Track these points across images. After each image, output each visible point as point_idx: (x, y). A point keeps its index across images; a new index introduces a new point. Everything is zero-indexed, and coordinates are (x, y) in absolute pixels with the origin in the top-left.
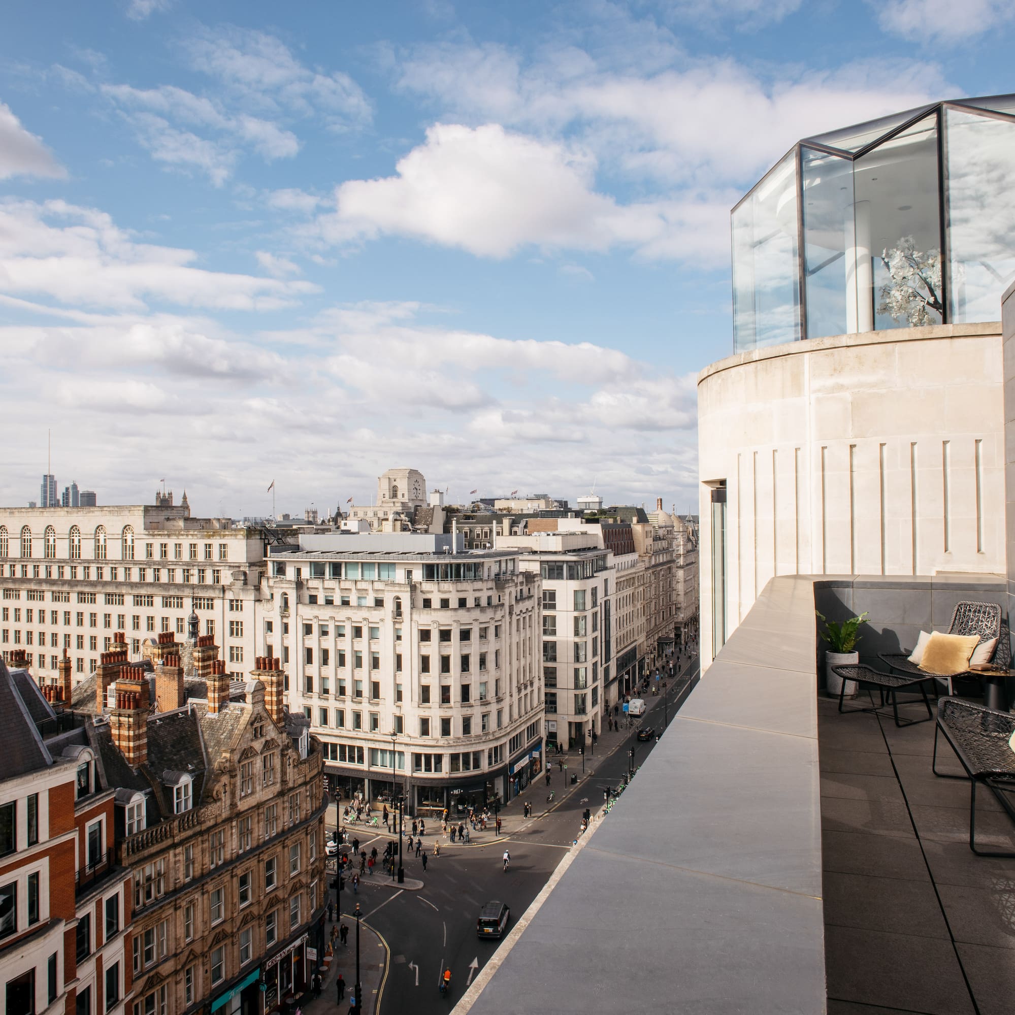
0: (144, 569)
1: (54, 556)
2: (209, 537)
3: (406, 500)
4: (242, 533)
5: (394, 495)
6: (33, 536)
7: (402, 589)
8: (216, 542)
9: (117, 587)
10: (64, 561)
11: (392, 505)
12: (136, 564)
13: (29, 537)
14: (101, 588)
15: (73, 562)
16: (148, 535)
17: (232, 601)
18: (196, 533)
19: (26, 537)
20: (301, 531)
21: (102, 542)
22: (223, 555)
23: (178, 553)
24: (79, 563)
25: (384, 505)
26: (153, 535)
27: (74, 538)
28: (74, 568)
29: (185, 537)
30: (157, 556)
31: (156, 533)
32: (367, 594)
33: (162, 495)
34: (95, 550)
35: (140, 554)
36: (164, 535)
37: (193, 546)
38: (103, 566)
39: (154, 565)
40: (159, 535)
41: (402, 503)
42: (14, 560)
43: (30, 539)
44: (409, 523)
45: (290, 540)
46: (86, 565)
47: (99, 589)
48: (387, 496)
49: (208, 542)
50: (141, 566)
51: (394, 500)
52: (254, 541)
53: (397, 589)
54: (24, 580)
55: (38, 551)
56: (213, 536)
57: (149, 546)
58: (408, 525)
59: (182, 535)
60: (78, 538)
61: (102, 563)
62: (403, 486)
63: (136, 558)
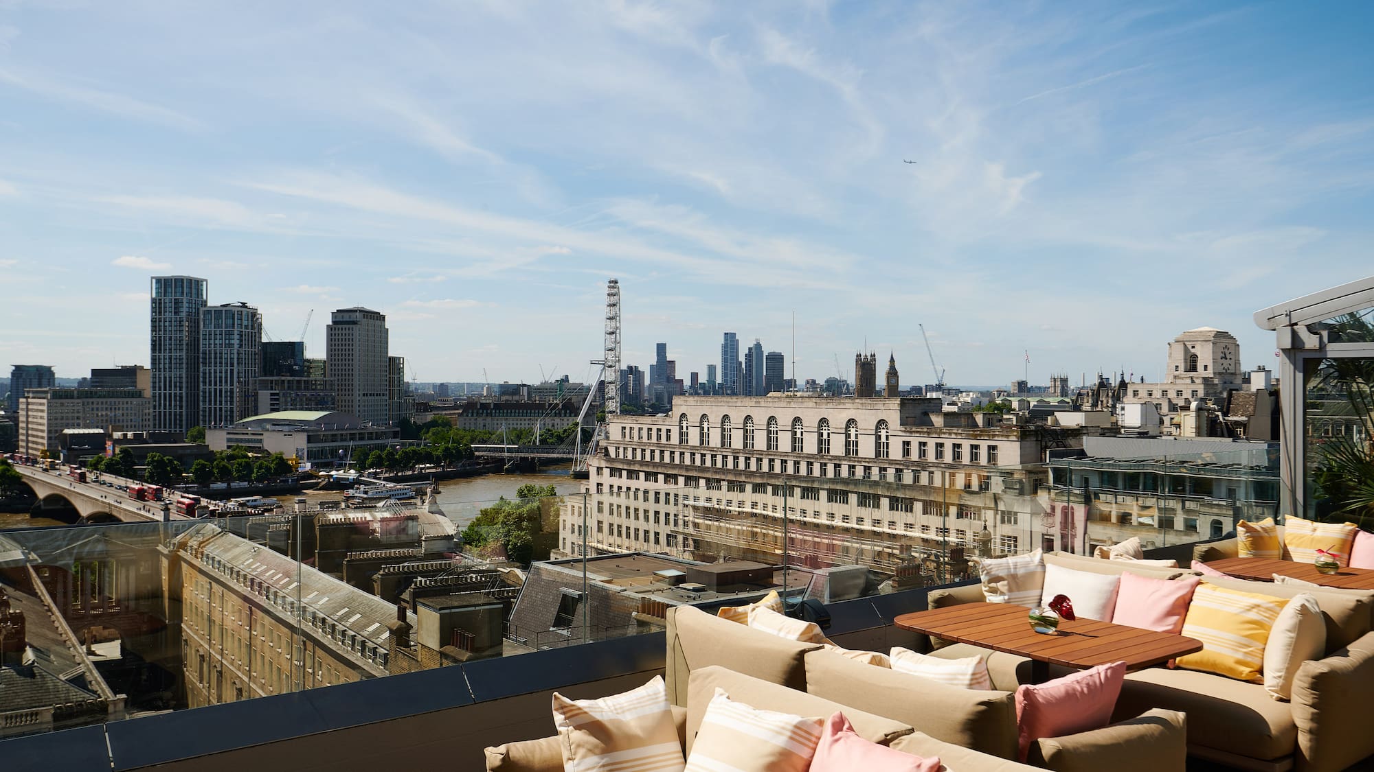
0: (901, 470)
1: (802, 450)
2: (975, 437)
3: (1209, 373)
4: (1015, 434)
5: (1193, 368)
6: (780, 428)
7: (1224, 512)
8: (984, 445)
9: (870, 486)
10: (813, 456)
11: (1189, 381)
12: (892, 464)
13: (775, 429)
14: (853, 487)
15: (822, 457)
16: (905, 431)
17: (1003, 512)
18: (960, 431)
19: (772, 429)
20: (1085, 432)
21: (853, 438)
22: (992, 457)
23: (939, 454)
24: (829, 460)
25: (1179, 381)
26: (911, 432)
27: (823, 431)
28: (823, 465)
29: (947, 436)
30: (914, 456)
31: (914, 430)
32: (1175, 514)
33: (862, 358)
34: (846, 446)
35: (896, 453)
36: (924, 432)
37: (957, 446)
38: (856, 464)
39: (912, 466)
40: (917, 432)
41: (1204, 379)
42: (761, 452)
43: (777, 431)
44: (1219, 413)
45: (1072, 442)
46: (837, 462)
47: (851, 488)
48: (1182, 368)
49: (975, 442)
50: (898, 467)
51: (1192, 374)
52: (1028, 443)
53: (1215, 511)
54: (771, 475)
55: (784, 444)
56: (980, 436)
57: (906, 444)
58: (1218, 416)
59: (945, 433)
60: (827, 431)
61: (855, 461)
62: (1205, 355)
63: (891, 457)
